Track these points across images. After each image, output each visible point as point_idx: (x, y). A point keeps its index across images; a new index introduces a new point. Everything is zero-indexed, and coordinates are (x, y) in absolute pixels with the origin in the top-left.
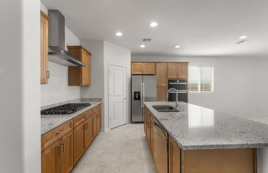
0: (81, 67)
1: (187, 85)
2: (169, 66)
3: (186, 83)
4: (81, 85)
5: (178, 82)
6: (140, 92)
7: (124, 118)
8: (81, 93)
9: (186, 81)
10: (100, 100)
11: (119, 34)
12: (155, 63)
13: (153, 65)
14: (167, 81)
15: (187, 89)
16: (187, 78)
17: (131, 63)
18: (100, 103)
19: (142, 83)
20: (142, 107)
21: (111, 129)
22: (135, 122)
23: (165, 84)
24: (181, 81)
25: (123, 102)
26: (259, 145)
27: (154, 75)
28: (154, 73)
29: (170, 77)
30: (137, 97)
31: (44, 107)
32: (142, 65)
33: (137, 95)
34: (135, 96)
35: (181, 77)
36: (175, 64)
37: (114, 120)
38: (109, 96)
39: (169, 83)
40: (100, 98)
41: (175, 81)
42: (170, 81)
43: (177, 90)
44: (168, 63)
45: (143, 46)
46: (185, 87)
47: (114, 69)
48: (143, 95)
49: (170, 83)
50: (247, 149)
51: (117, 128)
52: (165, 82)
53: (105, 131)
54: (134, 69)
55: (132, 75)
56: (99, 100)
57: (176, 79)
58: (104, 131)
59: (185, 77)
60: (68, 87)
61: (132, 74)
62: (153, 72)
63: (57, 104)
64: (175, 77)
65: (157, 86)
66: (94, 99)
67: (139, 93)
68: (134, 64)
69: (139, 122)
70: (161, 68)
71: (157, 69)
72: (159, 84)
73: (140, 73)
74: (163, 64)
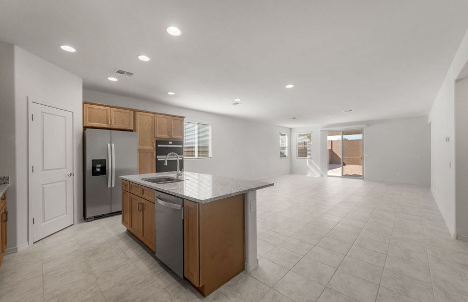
1: (182, 148)
2: (158, 119)
3: (182, 146)
5: (171, 144)
6: (105, 160)
7: (66, 214)
9: (181, 143)
11: (68, 48)
12: (135, 111)
13: (130, 113)
14: (154, 141)
15: (182, 155)
16: (183, 139)
17: (83, 104)
19: (109, 145)
20: (109, 186)
21: (34, 243)
22: (94, 217)
23: (150, 147)
24: (174, 143)
25: (64, 182)
26: (245, 191)
27: (132, 131)
28: (132, 128)
29: (158, 136)
30: (98, 170)
32: (109, 111)
33: (97, 166)
34: (94, 168)
35: (174, 137)
36: (167, 117)
37: (44, 221)
38: (29, 169)
39: (157, 146)
40: (4, 176)
41: (166, 142)
42: (158, 142)
43: (178, 156)
44: (155, 114)
45: (113, 79)
46: (179, 151)
47: (42, 112)
48: (112, 166)
49: (159, 146)
50: (240, 195)
51: (50, 237)
52: (151, 143)
53: (19, 250)
54: (90, 117)
55: (85, 128)
57: (166, 140)
58: (16, 250)
59: (180, 137)
61: (85, 125)
62: (130, 126)
64: (166, 136)
65: (139, 150)
67: (103, 163)
68: (88, 107)
69: (103, 215)
70: (144, 121)
71: (138, 122)
72: (142, 147)
73: (105, 125)
74: (148, 114)
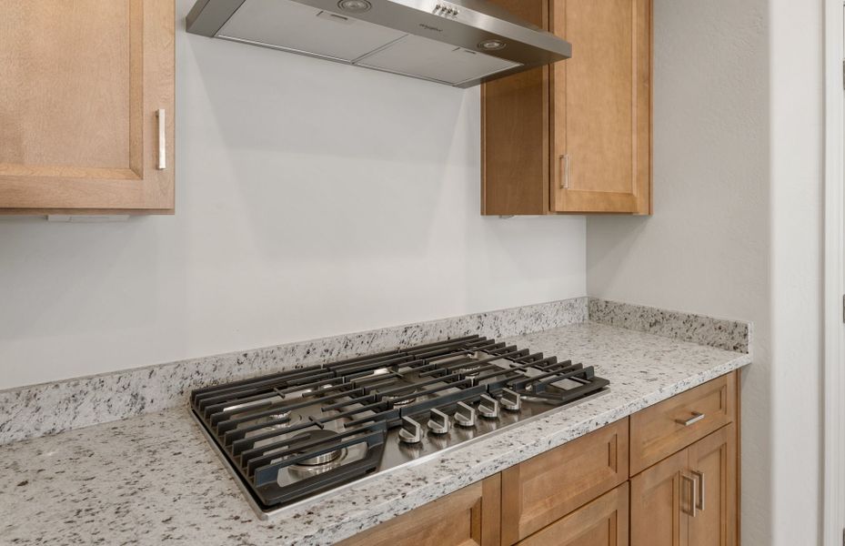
0: (551, 70)
4: (546, 206)
8: (590, 265)
10: (733, 336)
18: (725, 363)
31: (279, 354)
40: (732, 319)
56: (723, 337)
60: (481, 221)
63: (385, 333)
66: (674, 316)
